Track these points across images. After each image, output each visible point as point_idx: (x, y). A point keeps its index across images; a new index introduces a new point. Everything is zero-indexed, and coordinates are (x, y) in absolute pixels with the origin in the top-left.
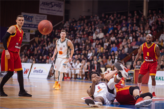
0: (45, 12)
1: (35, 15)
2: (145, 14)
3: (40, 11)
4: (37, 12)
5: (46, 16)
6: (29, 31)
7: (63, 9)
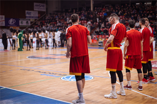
0: (37, 10)
1: (32, 12)
2: (92, 9)
3: (35, 9)
4: (33, 10)
5: (37, 12)
6: (30, 20)
7: (45, 8)
